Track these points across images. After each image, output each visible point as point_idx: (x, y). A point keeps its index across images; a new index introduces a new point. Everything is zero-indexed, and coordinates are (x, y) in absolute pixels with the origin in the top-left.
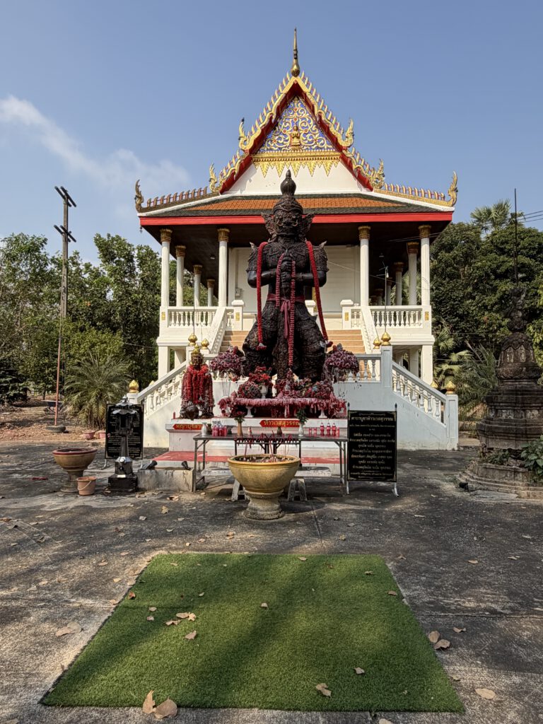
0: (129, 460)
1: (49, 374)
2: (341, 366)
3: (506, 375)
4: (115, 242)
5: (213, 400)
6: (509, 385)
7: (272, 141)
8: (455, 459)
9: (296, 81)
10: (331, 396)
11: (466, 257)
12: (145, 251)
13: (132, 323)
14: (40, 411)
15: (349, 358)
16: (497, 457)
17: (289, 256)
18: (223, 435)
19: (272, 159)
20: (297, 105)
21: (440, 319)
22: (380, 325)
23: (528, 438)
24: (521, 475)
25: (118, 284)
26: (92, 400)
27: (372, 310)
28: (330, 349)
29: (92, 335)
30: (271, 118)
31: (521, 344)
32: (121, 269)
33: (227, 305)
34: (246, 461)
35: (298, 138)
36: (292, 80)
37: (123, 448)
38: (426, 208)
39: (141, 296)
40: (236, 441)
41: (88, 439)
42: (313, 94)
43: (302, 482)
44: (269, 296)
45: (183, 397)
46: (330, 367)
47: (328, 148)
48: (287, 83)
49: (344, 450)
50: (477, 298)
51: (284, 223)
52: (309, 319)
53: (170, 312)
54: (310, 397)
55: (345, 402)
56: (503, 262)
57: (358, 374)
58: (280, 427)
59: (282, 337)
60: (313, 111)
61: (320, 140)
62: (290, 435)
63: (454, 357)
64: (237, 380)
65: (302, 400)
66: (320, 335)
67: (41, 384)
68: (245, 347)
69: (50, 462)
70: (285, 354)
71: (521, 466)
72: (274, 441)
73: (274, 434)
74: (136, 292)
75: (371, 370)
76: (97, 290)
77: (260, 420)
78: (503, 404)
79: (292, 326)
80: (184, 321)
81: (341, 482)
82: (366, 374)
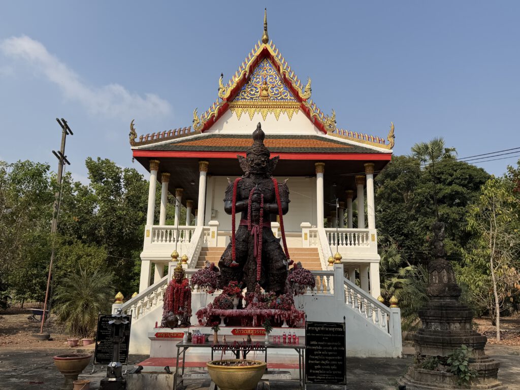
0: (119, 364)
1: (35, 284)
2: (300, 282)
3: (433, 294)
4: (104, 165)
5: (191, 311)
6: (436, 302)
7: (245, 92)
8: (399, 365)
9: (265, 47)
10: (292, 308)
11: (409, 185)
12: (131, 173)
13: (115, 236)
14: (24, 318)
15: (307, 275)
16: (429, 363)
17: (259, 190)
18: (201, 343)
19: (245, 106)
20: (266, 65)
21: (388, 237)
22: (334, 244)
23: (452, 347)
24: (448, 379)
25: (105, 201)
26: (79, 309)
27: (327, 232)
28: (291, 267)
29: (79, 248)
30: (245, 75)
31: (443, 268)
32: (108, 189)
33: (204, 225)
34: (222, 365)
35: (267, 90)
36: (262, 47)
37: (115, 354)
38: (370, 149)
39: (125, 212)
40: (212, 348)
41: (72, 347)
42: (279, 58)
43: (267, 384)
44: (242, 221)
45: (165, 308)
46: (291, 283)
47: (290, 99)
48: (258, 49)
49: (303, 356)
50: (420, 219)
51: (255, 164)
52: (274, 241)
53: (154, 229)
54: (274, 308)
55: (304, 313)
56: (440, 189)
57: (315, 288)
58: (249, 335)
59: (252, 256)
60: (279, 70)
61: (284, 93)
62: (258, 342)
63: (402, 272)
64: (213, 293)
65: (267, 311)
66: (283, 254)
67: (28, 293)
68: (220, 264)
69: (41, 368)
70: (254, 270)
71: (448, 371)
72: (245, 348)
73: (244, 342)
74: (120, 209)
75: (326, 284)
76: (85, 207)
77: (232, 329)
78: (432, 318)
79: (260, 247)
80: (166, 238)
81: (301, 385)
82: (322, 288)
